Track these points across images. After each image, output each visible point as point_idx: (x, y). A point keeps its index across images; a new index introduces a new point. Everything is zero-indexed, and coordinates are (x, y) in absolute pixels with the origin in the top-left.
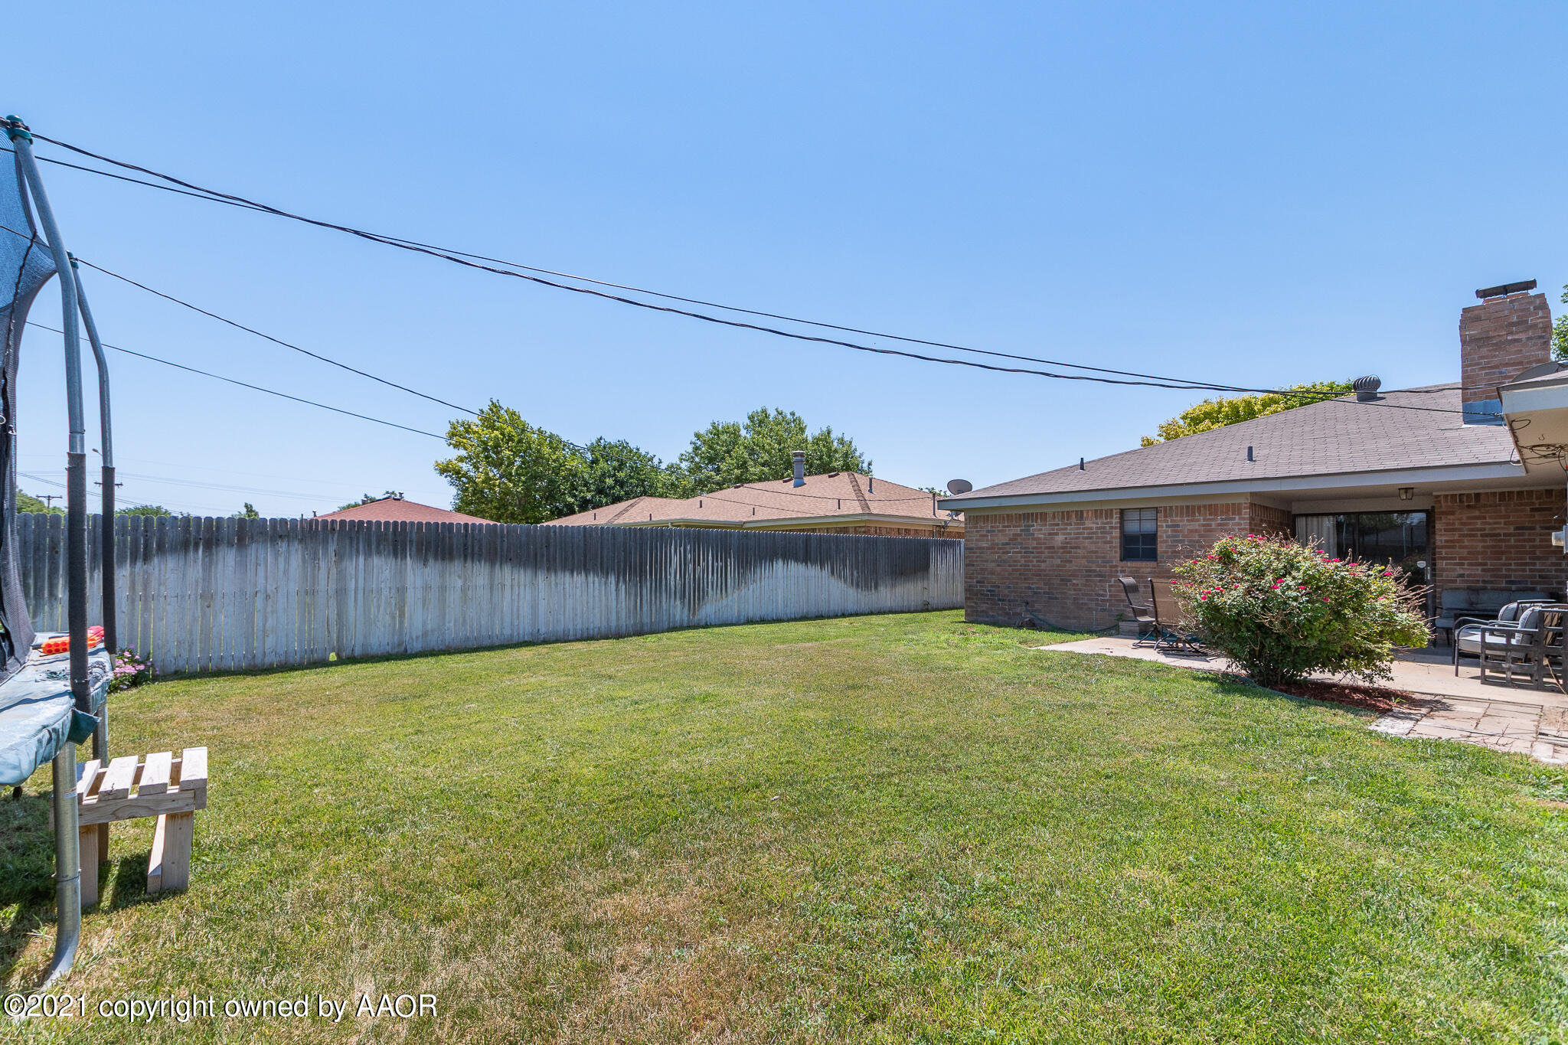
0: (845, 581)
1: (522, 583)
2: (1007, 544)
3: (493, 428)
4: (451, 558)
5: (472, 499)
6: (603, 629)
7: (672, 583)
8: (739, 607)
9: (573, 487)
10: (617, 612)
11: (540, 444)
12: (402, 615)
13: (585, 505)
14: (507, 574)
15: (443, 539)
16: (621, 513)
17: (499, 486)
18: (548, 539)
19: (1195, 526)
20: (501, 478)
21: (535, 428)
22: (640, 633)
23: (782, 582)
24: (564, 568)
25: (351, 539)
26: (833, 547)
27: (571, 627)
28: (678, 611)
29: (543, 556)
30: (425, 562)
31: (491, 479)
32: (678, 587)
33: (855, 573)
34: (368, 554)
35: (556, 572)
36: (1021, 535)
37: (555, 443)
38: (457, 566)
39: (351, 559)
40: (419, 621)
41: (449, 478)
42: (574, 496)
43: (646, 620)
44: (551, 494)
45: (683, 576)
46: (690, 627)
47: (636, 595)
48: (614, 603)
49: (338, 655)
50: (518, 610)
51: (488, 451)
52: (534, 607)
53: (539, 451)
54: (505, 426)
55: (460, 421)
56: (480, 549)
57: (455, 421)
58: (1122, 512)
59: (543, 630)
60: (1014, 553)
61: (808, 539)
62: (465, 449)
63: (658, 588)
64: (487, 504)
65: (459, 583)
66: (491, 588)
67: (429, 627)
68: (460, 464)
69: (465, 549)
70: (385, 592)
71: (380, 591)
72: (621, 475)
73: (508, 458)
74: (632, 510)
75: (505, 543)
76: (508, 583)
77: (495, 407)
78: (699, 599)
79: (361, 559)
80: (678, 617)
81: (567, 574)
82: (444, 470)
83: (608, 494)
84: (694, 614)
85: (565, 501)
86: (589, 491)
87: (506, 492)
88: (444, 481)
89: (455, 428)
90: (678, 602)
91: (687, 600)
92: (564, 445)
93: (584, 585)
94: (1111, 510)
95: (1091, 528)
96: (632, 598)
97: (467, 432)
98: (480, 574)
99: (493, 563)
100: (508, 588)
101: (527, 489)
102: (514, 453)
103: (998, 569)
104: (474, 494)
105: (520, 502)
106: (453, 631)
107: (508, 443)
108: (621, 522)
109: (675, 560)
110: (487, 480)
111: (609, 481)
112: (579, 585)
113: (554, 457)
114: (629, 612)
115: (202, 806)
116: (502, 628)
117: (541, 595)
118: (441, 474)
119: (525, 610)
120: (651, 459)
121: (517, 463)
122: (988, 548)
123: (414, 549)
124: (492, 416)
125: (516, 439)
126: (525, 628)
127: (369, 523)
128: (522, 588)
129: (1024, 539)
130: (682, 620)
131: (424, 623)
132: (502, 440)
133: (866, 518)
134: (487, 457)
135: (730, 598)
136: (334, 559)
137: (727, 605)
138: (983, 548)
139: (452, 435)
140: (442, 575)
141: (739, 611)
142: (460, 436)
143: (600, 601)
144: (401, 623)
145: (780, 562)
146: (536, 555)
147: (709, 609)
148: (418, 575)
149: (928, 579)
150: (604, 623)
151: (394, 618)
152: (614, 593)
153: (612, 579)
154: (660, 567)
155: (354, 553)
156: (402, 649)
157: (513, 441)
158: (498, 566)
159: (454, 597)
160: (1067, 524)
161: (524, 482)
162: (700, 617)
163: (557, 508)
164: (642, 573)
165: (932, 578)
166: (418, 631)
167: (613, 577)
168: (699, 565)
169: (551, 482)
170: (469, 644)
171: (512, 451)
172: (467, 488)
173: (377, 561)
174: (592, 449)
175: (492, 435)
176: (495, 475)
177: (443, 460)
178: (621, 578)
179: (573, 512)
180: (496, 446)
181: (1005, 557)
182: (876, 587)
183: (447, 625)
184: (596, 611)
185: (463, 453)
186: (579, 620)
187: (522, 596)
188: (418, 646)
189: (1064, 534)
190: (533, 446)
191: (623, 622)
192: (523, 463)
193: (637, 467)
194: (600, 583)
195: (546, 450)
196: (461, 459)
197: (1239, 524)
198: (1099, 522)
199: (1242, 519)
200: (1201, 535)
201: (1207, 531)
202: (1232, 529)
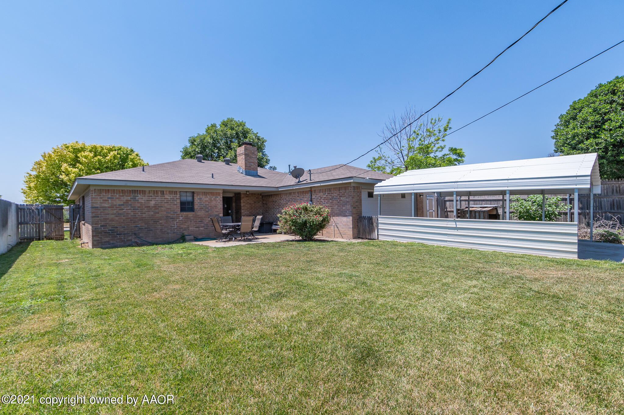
2: (122, 205)
19: (207, 199)
36: (130, 201)
58: (180, 192)
60: (126, 209)
94: (176, 191)
95: (168, 199)
103: (117, 218)
122: (109, 207)
129: (133, 203)
138: (105, 207)
160: (156, 196)
181: (121, 212)
189: (155, 201)
197: (220, 199)
198: (171, 196)
199: (220, 197)
200: (209, 203)
201: (210, 201)
202: (218, 201)
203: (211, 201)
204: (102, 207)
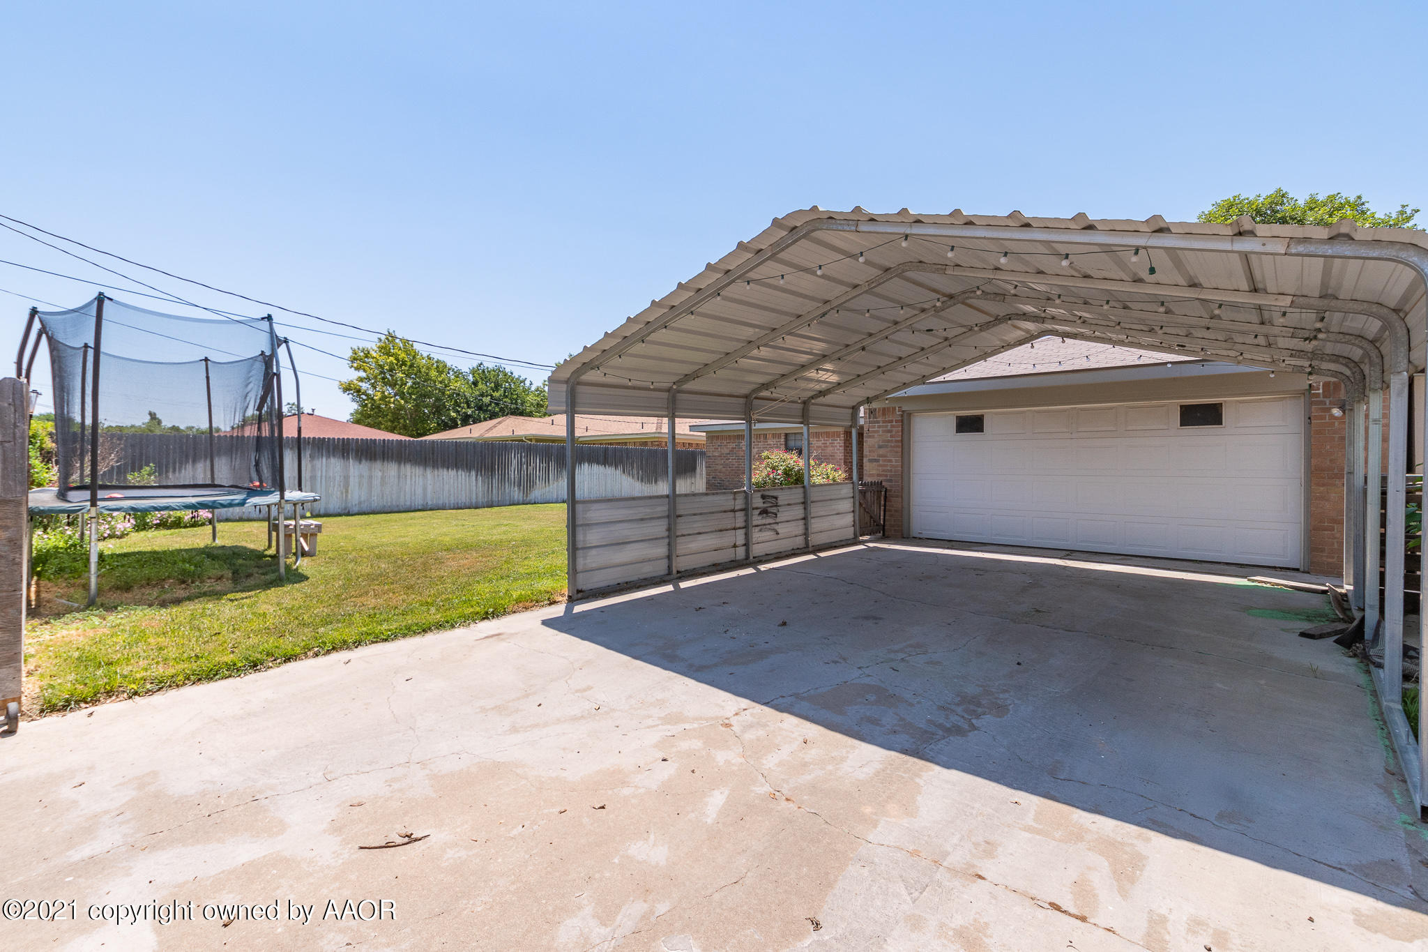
0: (633, 477)
1: (417, 475)
2: (729, 454)
3: (388, 354)
4: (375, 459)
5: (369, 414)
6: (467, 504)
7: (512, 477)
8: (557, 492)
9: (457, 404)
10: (476, 494)
11: (428, 368)
12: (347, 492)
13: (466, 420)
14: (408, 469)
15: (371, 448)
16: (491, 429)
17: (394, 403)
18: (433, 448)
19: (820, 444)
20: (395, 395)
21: (425, 355)
22: (491, 506)
23: (587, 477)
24: (443, 466)
25: (319, 449)
26: (624, 455)
27: (447, 501)
28: (516, 494)
29: (429, 459)
30: (360, 462)
31: (386, 397)
32: (516, 479)
33: (640, 472)
34: (328, 457)
35: (438, 468)
36: (735, 448)
37: (441, 368)
38: (378, 465)
39: (319, 458)
40: (357, 495)
41: (351, 396)
42: (458, 412)
43: (495, 499)
44: (438, 409)
45: (520, 471)
46: (524, 503)
47: (488, 484)
48: (474, 488)
49: (311, 513)
50: (415, 490)
51: (384, 373)
52: (425, 489)
53: (427, 374)
54: (399, 352)
55: (361, 348)
56: (392, 455)
57: (356, 348)
58: (786, 435)
59: (430, 503)
60: (733, 459)
61: (606, 449)
62: (365, 371)
63: (503, 479)
64: (383, 418)
65: (380, 474)
66: (399, 477)
67: (362, 499)
68: (360, 384)
69: (384, 455)
70: (338, 478)
71: (334, 478)
72: (496, 394)
73: (401, 379)
74: (500, 427)
75: (407, 451)
76: (409, 474)
77: (391, 337)
78: (530, 487)
79: (324, 459)
80: (516, 497)
81: (445, 470)
82: (347, 388)
83: (486, 411)
84: (527, 496)
85: (449, 415)
86: (469, 407)
87: (401, 408)
88: (347, 398)
89: (356, 354)
90: (516, 489)
91: (522, 488)
92: (449, 369)
93: (456, 477)
94: (781, 434)
95: (770, 445)
96: (486, 485)
97: (367, 357)
98: (392, 469)
99: (400, 463)
100: (409, 477)
101: (417, 406)
102: (407, 375)
103: (724, 469)
104: (372, 409)
105: (411, 416)
106: (376, 502)
107: (401, 367)
108: (491, 435)
109: (514, 462)
110: (383, 398)
111: (487, 400)
112: (452, 476)
113: (440, 379)
114: (484, 494)
115: (320, 532)
116: (405, 500)
117: (429, 482)
118: (344, 392)
119: (419, 491)
120: (524, 381)
121: (409, 384)
122: (719, 456)
123: (354, 454)
124: (389, 343)
125: (409, 364)
126: (419, 502)
127: (329, 439)
128: (417, 477)
129: (737, 451)
130: (519, 500)
131: (360, 497)
132: (397, 365)
133: (657, 435)
134: (383, 378)
135: (551, 487)
136: (309, 459)
137: (549, 491)
138: (715, 456)
139: (354, 359)
140: (370, 469)
141: (557, 495)
142: (361, 360)
143: (466, 486)
144: (347, 496)
145: (586, 464)
146: (426, 458)
147: (536, 493)
148: (356, 470)
149: (695, 477)
150: (468, 500)
151: (342, 493)
152: (474, 482)
153: (473, 473)
154: (504, 467)
155: (320, 456)
156: (347, 511)
157: (405, 365)
158: (402, 465)
159: (376, 482)
160: (759, 442)
161: (414, 400)
162: (531, 498)
163: (443, 421)
164: (493, 470)
165: (698, 476)
166: (356, 501)
167: (474, 473)
168: (530, 465)
169: (438, 399)
170: (386, 510)
171: (404, 373)
172: (366, 405)
173: (333, 460)
174: (473, 372)
175: (388, 361)
176: (390, 394)
177: (346, 381)
178: (479, 473)
179: (455, 426)
180: (391, 370)
181: (727, 462)
182: (656, 482)
183: (373, 498)
184: (463, 492)
185: (363, 374)
186: (452, 498)
187: (417, 482)
188: (356, 509)
189: (757, 448)
190: (423, 370)
191: (480, 500)
192: (414, 383)
193: (511, 388)
194: (465, 476)
195: (433, 373)
196: (361, 380)
197: (840, 443)
198: (774, 440)
199: (840, 440)
200: (822, 450)
201: (825, 447)
202: (836, 446)
203: (827, 447)
204: (713, 456)
